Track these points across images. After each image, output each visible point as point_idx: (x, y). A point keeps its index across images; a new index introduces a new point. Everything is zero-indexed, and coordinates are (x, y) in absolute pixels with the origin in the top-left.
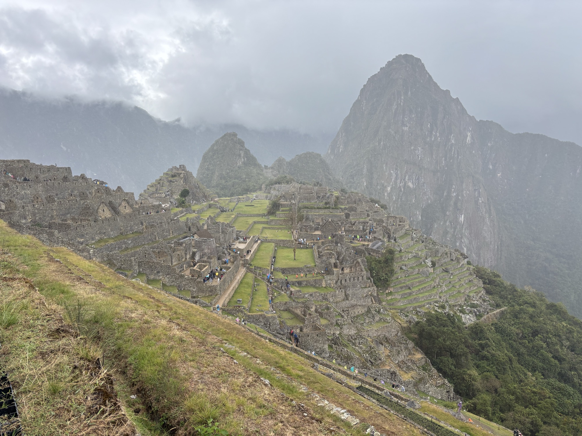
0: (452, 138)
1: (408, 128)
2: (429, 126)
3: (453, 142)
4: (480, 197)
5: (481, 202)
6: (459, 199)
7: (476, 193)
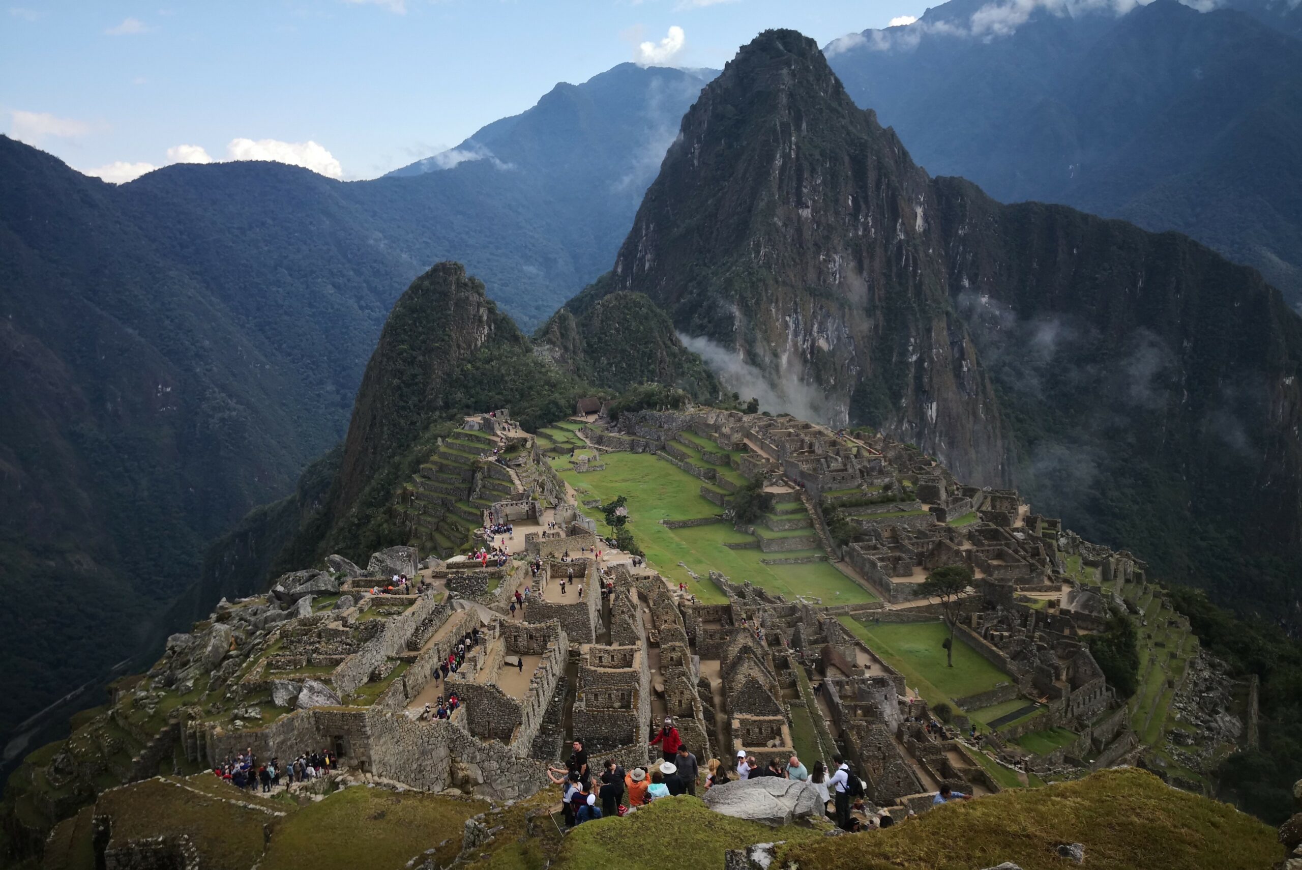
0: (898, 227)
1: (809, 210)
2: (850, 202)
3: (902, 237)
4: (964, 360)
5: (965, 369)
6: (925, 369)
7: (956, 349)
